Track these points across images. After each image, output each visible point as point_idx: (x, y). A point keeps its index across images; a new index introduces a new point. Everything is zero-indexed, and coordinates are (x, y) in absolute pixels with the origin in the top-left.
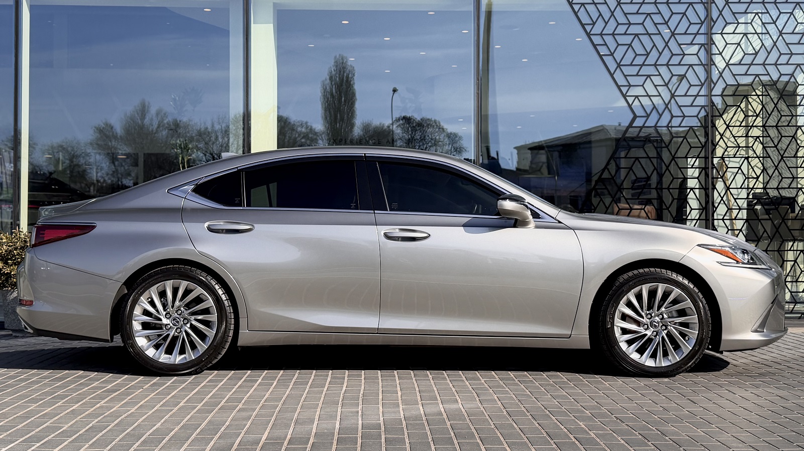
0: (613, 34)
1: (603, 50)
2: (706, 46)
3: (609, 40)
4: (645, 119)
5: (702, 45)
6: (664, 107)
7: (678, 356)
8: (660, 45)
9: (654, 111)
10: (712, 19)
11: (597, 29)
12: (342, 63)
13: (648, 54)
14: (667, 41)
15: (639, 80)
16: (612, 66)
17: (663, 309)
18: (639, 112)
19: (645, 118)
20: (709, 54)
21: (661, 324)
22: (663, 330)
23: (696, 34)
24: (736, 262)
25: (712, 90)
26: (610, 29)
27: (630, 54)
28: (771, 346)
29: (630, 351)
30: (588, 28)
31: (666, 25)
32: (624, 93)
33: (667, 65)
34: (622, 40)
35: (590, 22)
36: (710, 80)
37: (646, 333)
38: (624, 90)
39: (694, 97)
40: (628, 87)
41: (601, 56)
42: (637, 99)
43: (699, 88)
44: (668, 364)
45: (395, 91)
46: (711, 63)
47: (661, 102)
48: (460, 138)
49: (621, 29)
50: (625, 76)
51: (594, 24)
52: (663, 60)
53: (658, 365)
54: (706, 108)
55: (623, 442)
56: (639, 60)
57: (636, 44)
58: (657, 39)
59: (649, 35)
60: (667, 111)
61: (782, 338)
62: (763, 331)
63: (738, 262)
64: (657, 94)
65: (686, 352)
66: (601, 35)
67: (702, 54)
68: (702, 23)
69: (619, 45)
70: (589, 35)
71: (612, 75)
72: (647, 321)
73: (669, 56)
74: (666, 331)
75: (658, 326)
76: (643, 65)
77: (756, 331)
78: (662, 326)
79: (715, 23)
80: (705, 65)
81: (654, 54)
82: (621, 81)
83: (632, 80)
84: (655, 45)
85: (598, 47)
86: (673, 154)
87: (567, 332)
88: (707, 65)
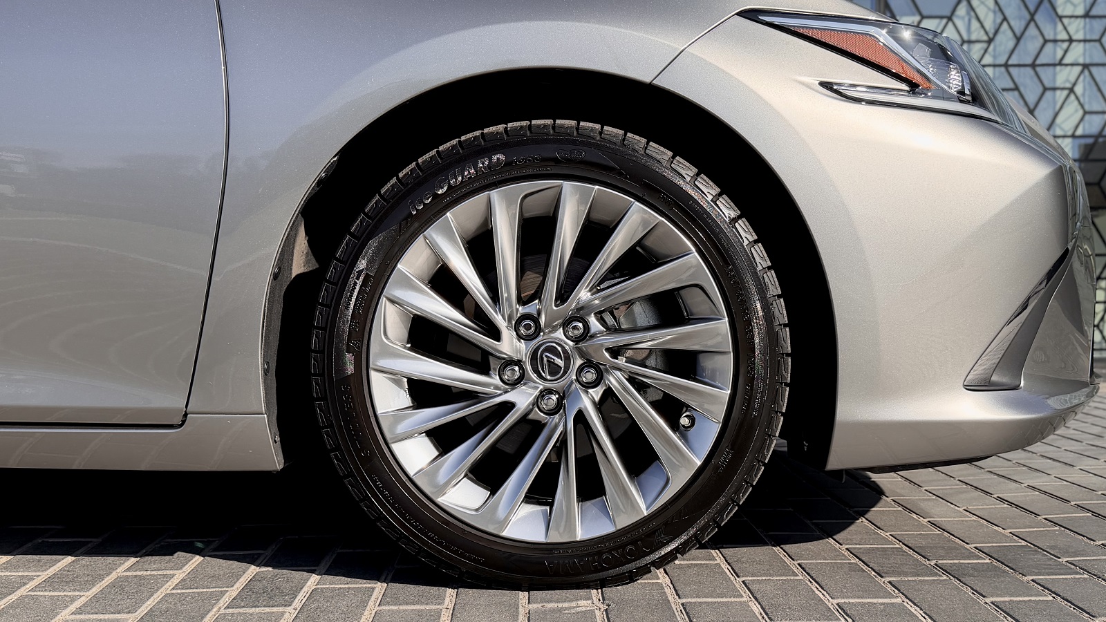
7: (644, 496)
17: (583, 294)
21: (579, 362)
22: (587, 386)
24: (905, 87)
28: (1037, 447)
29: (442, 477)
37: (508, 397)
44: (602, 528)
53: (555, 537)
61: (1086, 410)
62: (1014, 383)
63: (913, 87)
65: (679, 480)
72: (518, 351)
74: (597, 393)
75: (567, 367)
77: (983, 385)
78: (581, 369)
87: (169, 400)
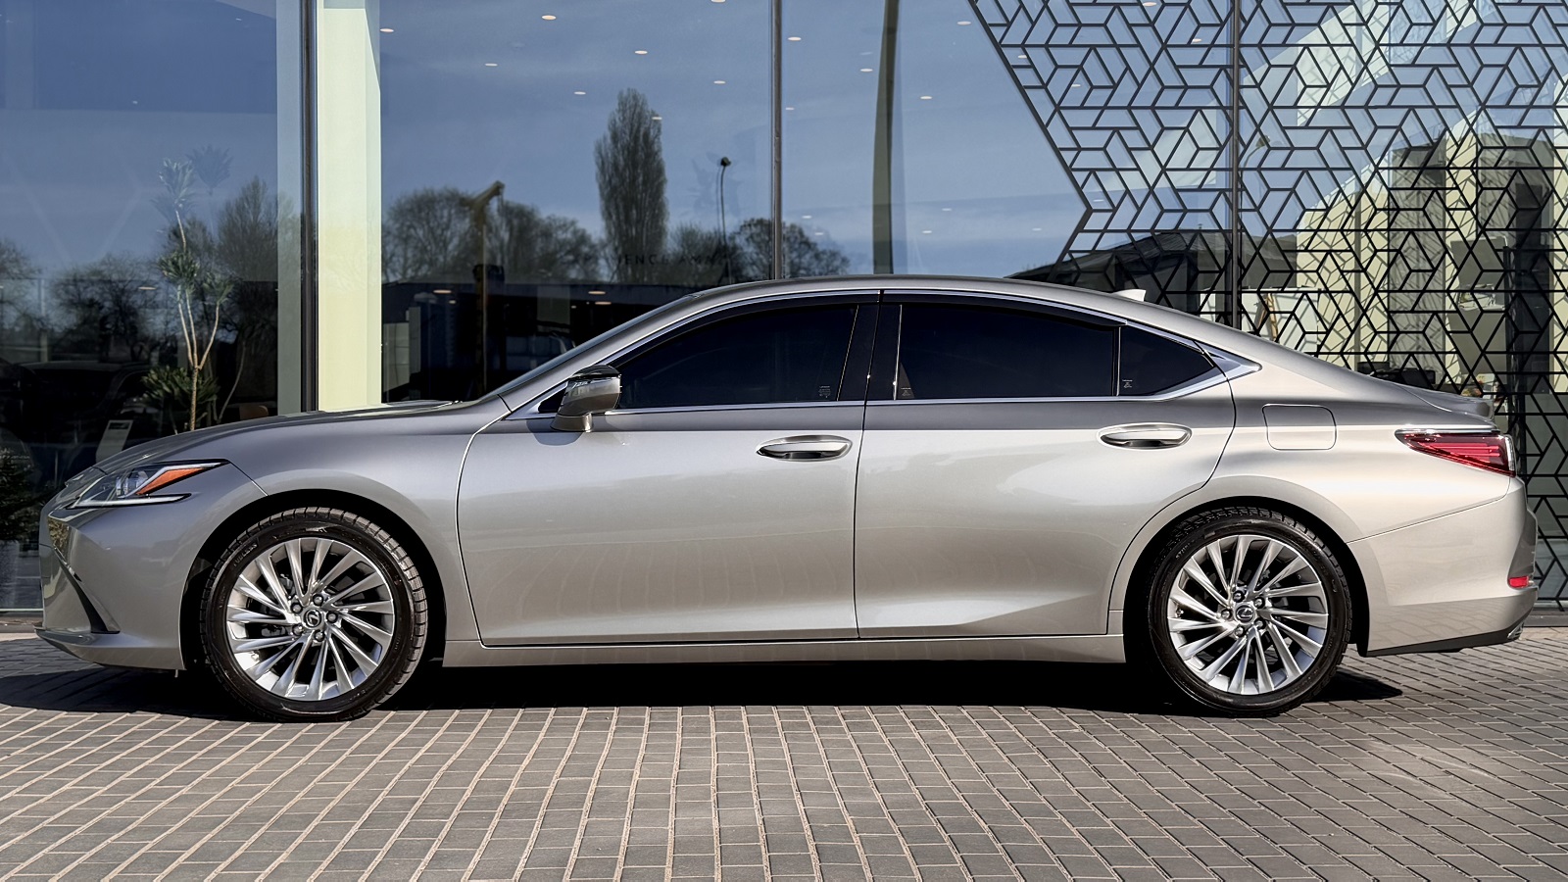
0: (1047, 46)
1: (1026, 77)
2: (1228, 70)
3: (1039, 57)
5: (1222, 68)
6: (1145, 191)
8: (1140, 68)
9: (1127, 199)
10: (1241, 15)
11: (1015, 35)
12: (636, 105)
13: (1115, 86)
14: (1152, 60)
15: (1098, 139)
16: (1045, 110)
18: (1098, 201)
19: (1110, 214)
20: (1235, 85)
23: (1210, 46)
25: (1239, 159)
26: (1039, 36)
27: (1080, 85)
30: (998, 33)
31: (1150, 28)
32: (1068, 164)
33: (1153, 108)
34: (1064, 56)
35: (1002, 21)
36: (1236, 137)
38: (1068, 157)
39: (1206, 172)
40: (1075, 152)
41: (1022, 89)
42: (1092, 176)
43: (1215, 153)
45: (724, 163)
46: (1238, 103)
47: (1140, 181)
49: (1063, 36)
50: (1070, 130)
51: (1008, 24)
52: (1145, 98)
54: (1227, 193)
56: (1098, 98)
57: (1092, 66)
58: (1133, 56)
59: (1118, 47)
60: (1151, 200)
64: (1133, 166)
66: (1023, 46)
67: (1222, 86)
68: (1222, 25)
69: (1057, 67)
70: (998, 46)
71: (1044, 128)
73: (1158, 90)
76: (1106, 107)
79: (1247, 23)
80: (1227, 108)
81: (1127, 87)
82: (1062, 139)
83: (1086, 139)
84: (1128, 68)
85: (1016, 71)
86: (1163, 287)
88: (1231, 108)
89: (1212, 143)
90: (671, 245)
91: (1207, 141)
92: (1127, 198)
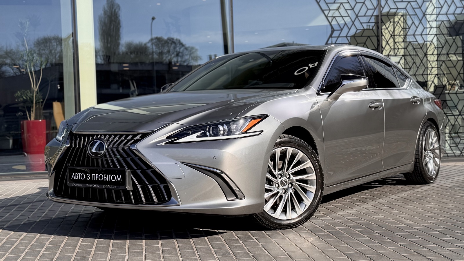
4: (340, 32)
6: (351, 23)
15: (336, 6)
18: (336, 27)
25: (381, 12)
32: (326, 15)
36: (380, 5)
38: (326, 12)
39: (370, 17)
40: (329, 11)
42: (334, 18)
43: (373, 11)
45: (153, 19)
47: (350, 20)
48: (196, 50)
50: (327, 4)
55: (358, 232)
60: (353, 26)
64: (347, 15)
71: (318, 3)
82: (324, 7)
83: (332, 6)
89: (372, 7)
90: (122, 49)
91: (370, 6)
92: (346, 26)
